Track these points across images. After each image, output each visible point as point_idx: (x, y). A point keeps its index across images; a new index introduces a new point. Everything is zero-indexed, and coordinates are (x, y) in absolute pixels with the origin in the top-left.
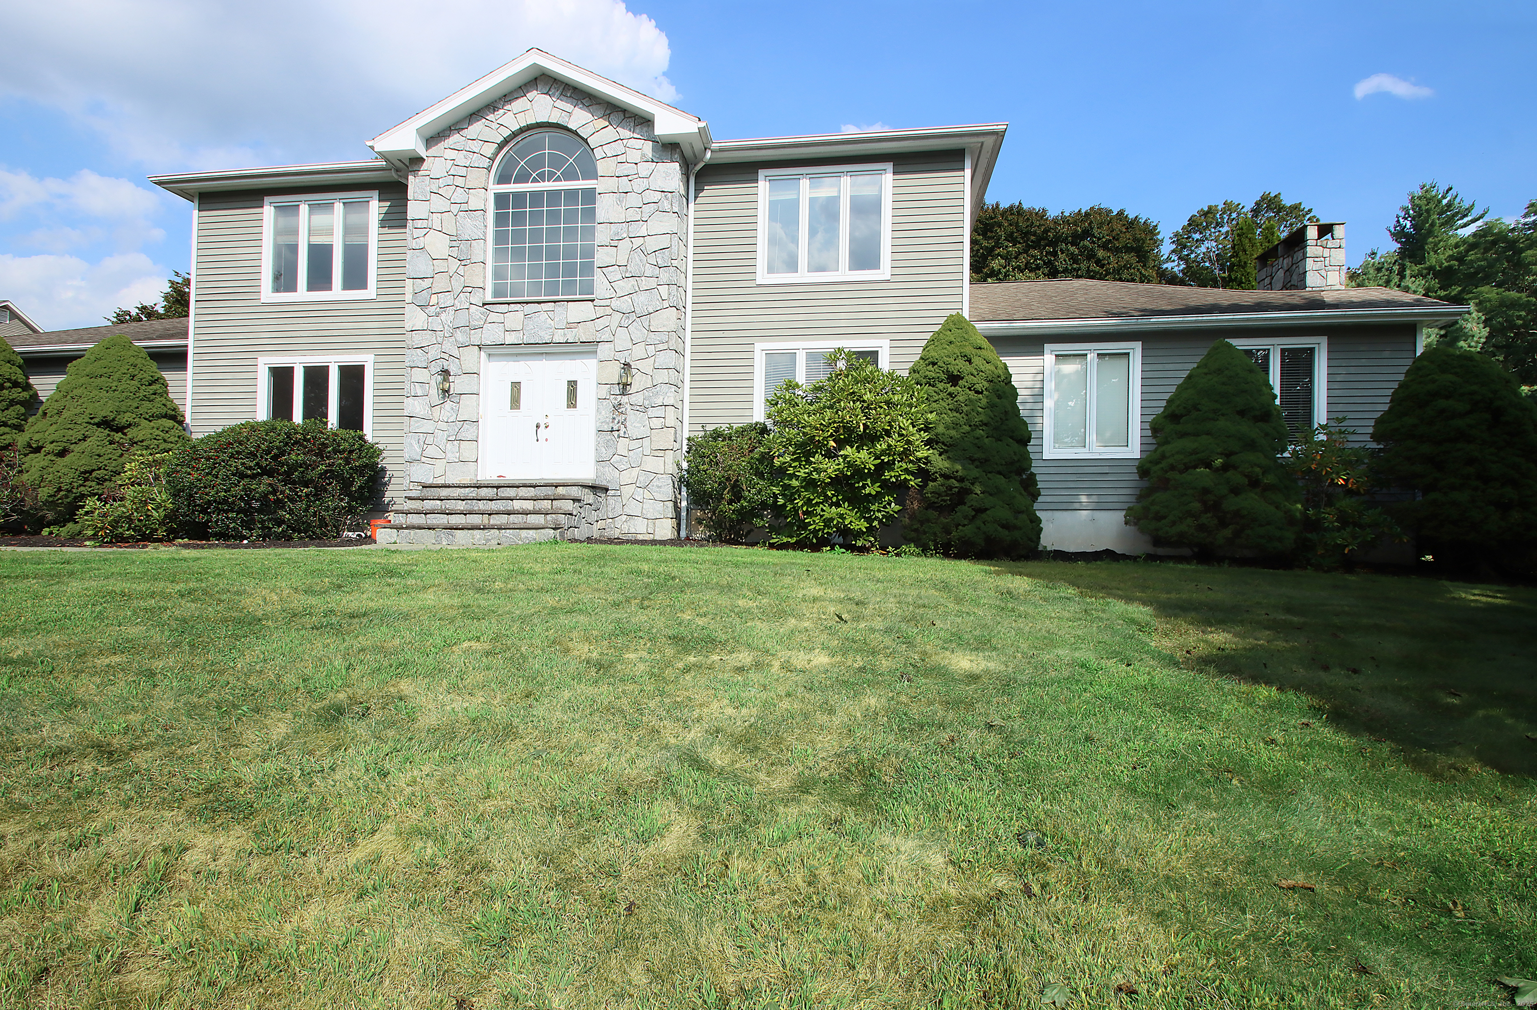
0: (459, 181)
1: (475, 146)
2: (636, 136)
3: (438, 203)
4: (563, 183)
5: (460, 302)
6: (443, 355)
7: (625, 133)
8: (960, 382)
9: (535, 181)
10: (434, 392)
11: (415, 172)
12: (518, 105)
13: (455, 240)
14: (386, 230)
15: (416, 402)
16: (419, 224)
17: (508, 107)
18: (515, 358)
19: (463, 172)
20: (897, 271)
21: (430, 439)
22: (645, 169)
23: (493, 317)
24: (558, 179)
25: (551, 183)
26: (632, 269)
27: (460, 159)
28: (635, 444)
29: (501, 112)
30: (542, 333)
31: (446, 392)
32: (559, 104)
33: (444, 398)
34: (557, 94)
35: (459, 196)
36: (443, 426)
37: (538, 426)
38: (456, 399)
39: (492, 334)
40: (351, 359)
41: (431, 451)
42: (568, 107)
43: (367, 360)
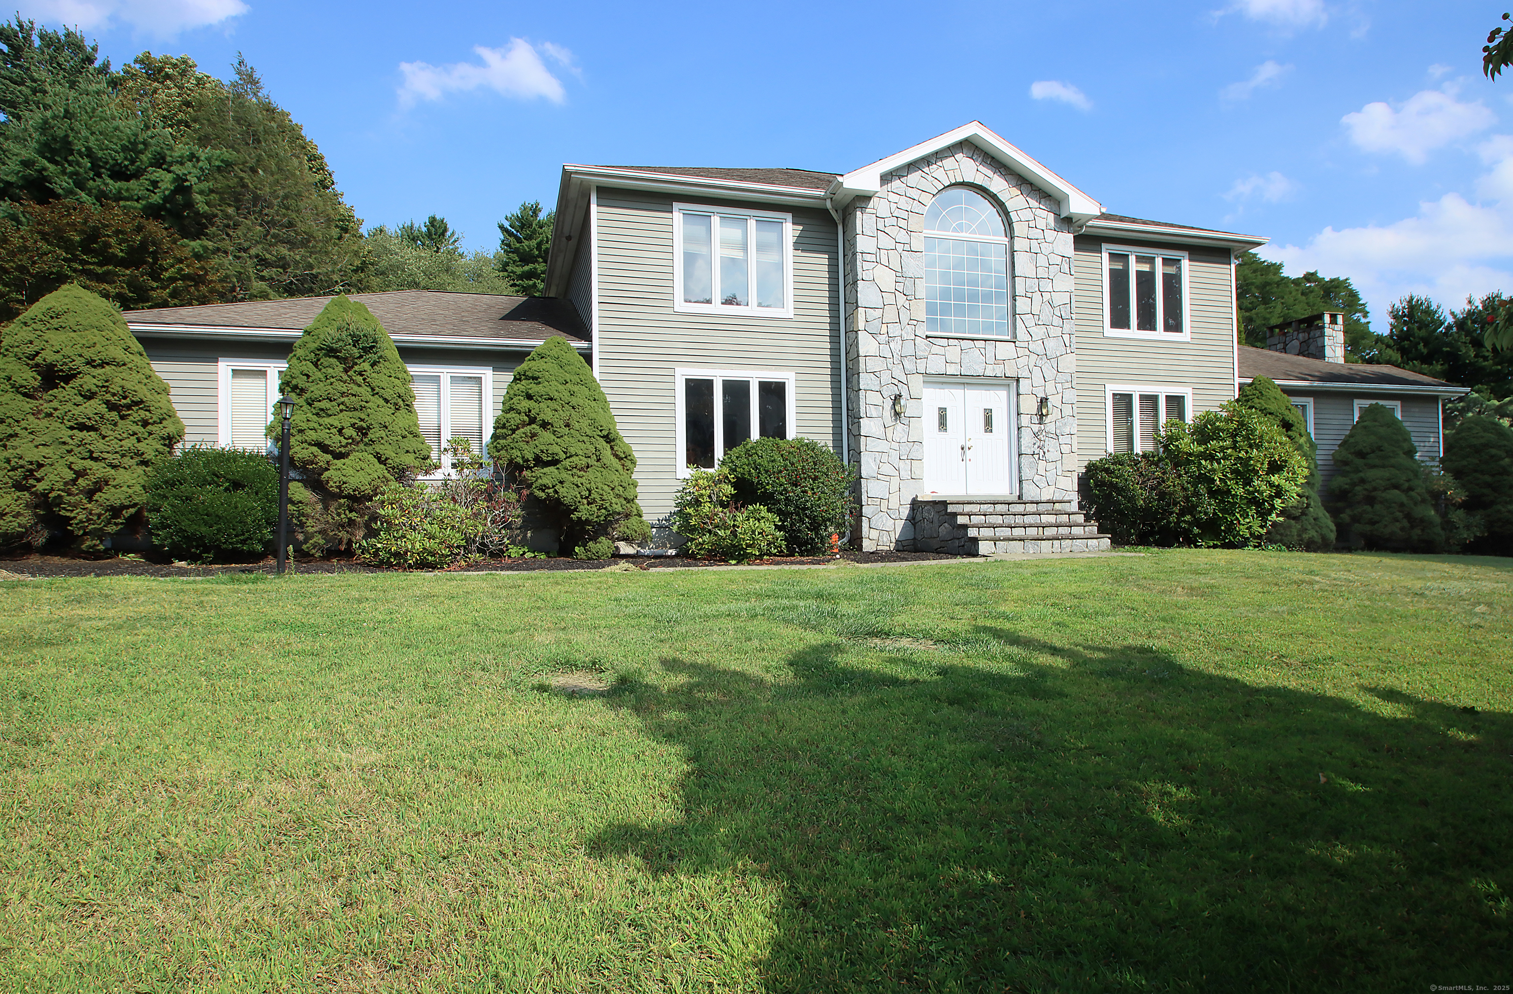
0: (902, 223)
1: (914, 193)
2: (1041, 206)
3: (885, 241)
4: (978, 236)
5: (907, 333)
6: (894, 381)
7: (1033, 203)
8: (1293, 428)
9: (955, 230)
10: (888, 413)
11: (863, 209)
12: (949, 163)
13: (900, 275)
14: (799, 253)
15: (872, 423)
16: (868, 257)
17: (940, 164)
18: (940, 386)
19: (904, 215)
20: (1195, 336)
21: (885, 458)
22: (1050, 235)
23: (935, 349)
24: (973, 232)
25: (967, 235)
26: (1044, 319)
27: (903, 202)
28: (1050, 466)
29: (934, 166)
30: (976, 367)
31: (897, 414)
32: (981, 168)
33: (896, 420)
34: (980, 159)
35: (902, 236)
36: (895, 445)
37: (962, 449)
38: (906, 422)
39: (936, 365)
40: (772, 376)
41: (886, 469)
42: (989, 173)
43: (788, 377)
